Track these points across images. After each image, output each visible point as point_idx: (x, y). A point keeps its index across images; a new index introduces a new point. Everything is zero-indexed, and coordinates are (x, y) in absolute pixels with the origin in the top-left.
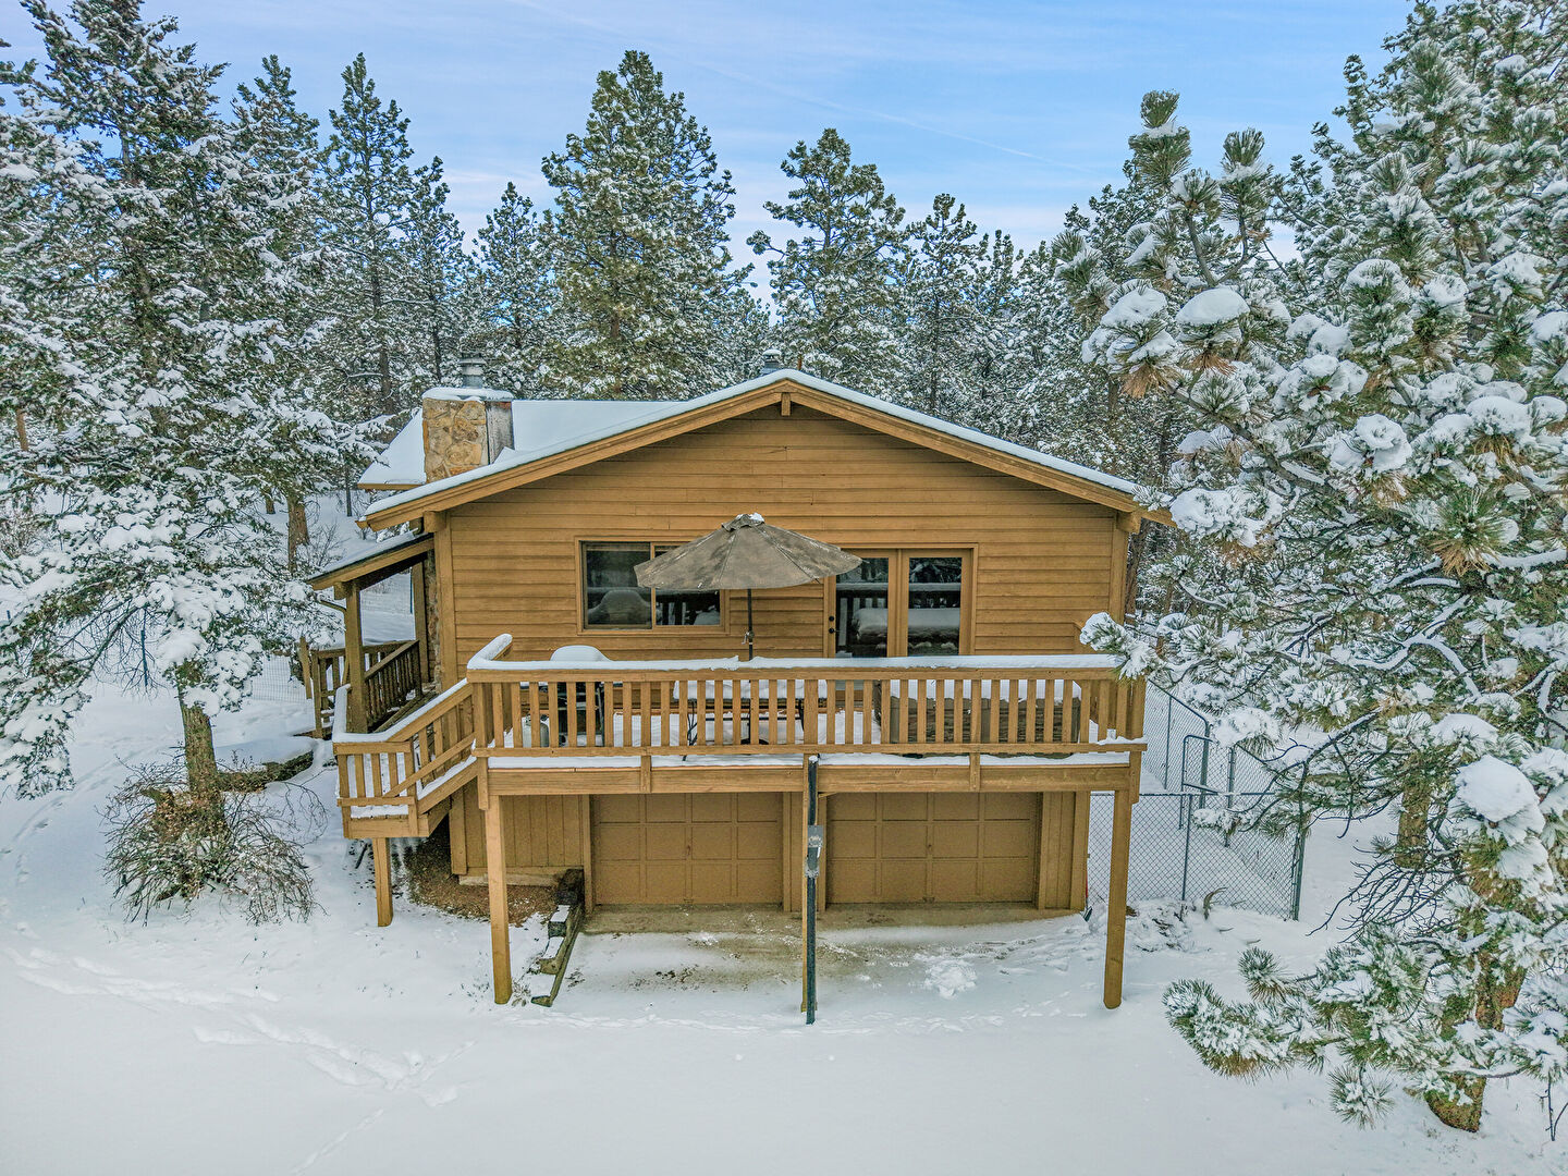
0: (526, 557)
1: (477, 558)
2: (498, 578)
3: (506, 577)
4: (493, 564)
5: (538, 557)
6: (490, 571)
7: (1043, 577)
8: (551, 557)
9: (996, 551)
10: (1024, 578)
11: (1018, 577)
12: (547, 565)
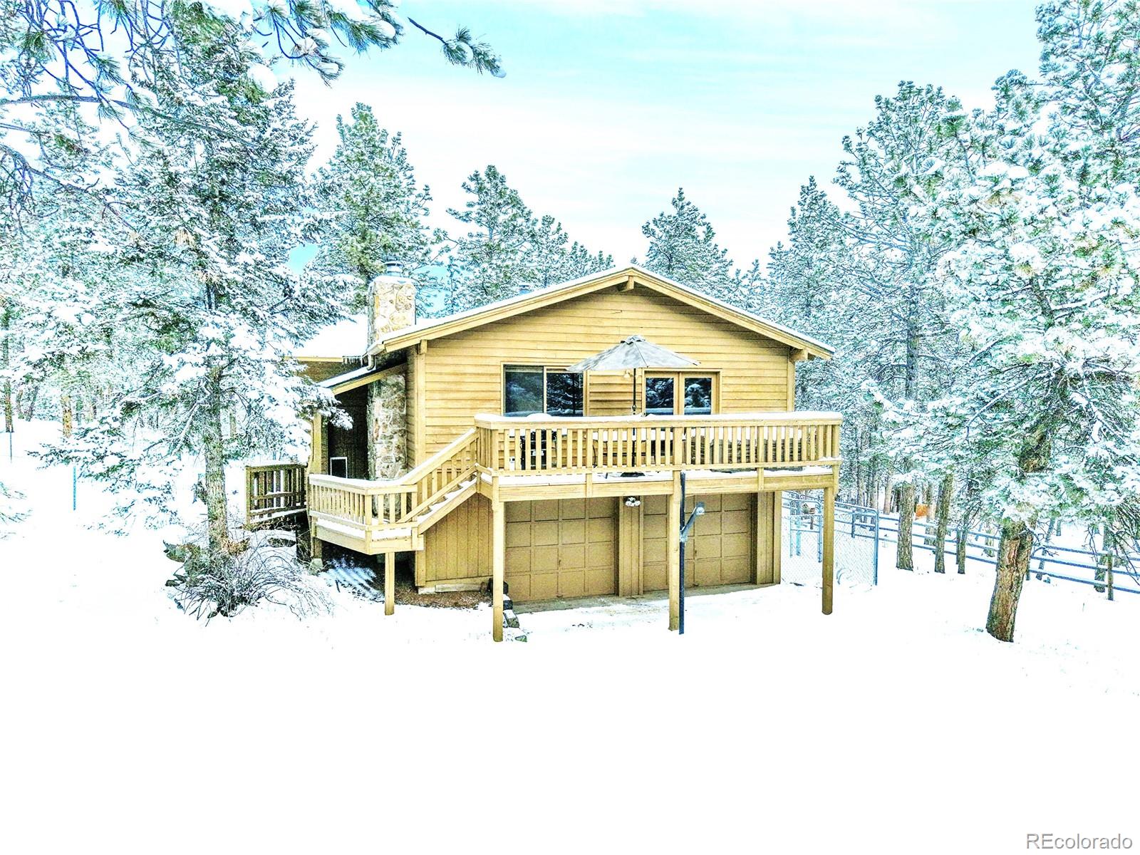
0: (471, 374)
1: (441, 374)
2: (453, 387)
3: (458, 387)
4: (452, 378)
5: (478, 374)
6: (448, 382)
7: (754, 388)
8: (487, 374)
9: (732, 373)
10: (746, 389)
11: (742, 388)
12: (483, 379)
